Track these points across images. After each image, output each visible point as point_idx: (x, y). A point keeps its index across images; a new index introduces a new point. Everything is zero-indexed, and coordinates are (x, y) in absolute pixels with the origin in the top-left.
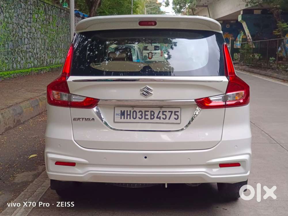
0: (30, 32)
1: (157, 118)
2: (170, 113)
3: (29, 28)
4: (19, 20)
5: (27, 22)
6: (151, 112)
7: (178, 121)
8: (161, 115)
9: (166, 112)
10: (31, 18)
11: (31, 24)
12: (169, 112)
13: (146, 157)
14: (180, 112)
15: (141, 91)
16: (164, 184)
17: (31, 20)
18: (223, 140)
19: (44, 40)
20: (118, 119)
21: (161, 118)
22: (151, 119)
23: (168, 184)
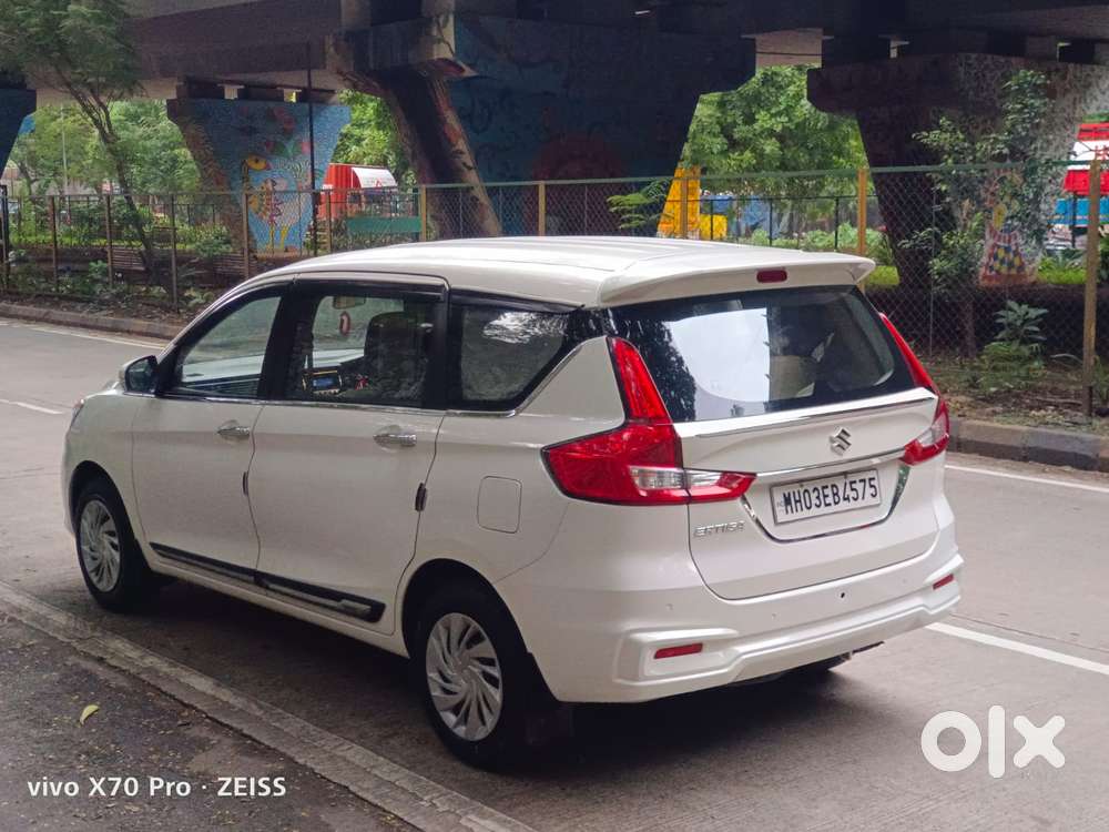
1: (845, 499)
2: (862, 484)
6: (833, 486)
7: (877, 500)
8: (848, 492)
9: (855, 482)
12: (861, 481)
13: (843, 595)
14: (876, 479)
15: (832, 441)
20: (780, 510)
21: (851, 499)
22: (836, 503)
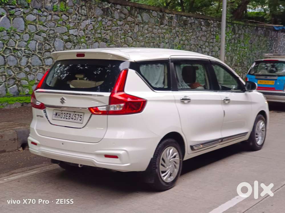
0: (212, 51)
1: (72, 119)
2: (78, 116)
3: (211, 47)
4: (198, 41)
5: (209, 43)
6: (70, 114)
7: (81, 122)
8: (73, 117)
9: (76, 115)
10: (213, 39)
11: (213, 44)
13: (63, 144)
14: (83, 115)
16: (78, 165)
17: (213, 40)
18: (104, 138)
19: (231, 58)
20: (54, 116)
21: (74, 119)
22: (69, 119)
23: (81, 165)
